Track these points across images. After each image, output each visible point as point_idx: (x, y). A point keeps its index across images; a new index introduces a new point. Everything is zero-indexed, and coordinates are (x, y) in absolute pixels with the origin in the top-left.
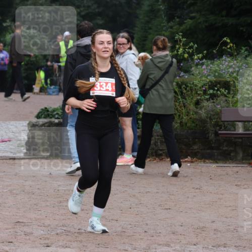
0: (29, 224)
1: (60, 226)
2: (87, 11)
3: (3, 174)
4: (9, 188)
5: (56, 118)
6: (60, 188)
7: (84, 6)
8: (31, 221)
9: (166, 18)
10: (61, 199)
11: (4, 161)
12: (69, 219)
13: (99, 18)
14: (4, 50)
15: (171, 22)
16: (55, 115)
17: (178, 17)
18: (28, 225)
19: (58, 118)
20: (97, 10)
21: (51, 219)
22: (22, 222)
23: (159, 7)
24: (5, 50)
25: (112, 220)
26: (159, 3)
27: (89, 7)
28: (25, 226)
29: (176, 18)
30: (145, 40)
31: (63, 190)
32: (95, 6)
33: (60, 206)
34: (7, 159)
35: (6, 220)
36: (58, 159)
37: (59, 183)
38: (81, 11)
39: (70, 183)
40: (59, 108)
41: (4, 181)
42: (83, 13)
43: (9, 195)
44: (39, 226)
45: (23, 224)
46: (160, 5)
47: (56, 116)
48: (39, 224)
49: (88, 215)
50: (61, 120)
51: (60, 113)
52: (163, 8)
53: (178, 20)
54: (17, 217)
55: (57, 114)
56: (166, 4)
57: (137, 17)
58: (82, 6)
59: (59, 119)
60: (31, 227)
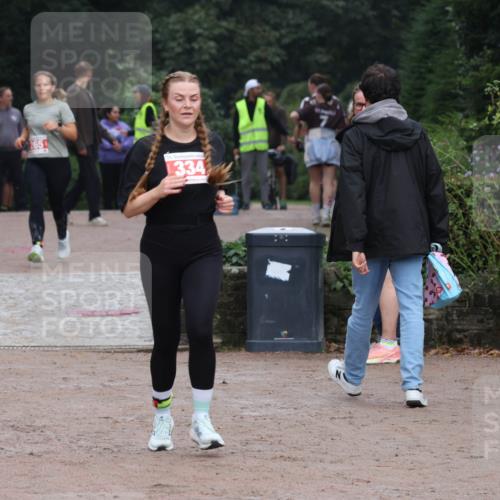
0: (182, 489)
1: (248, 495)
2: (294, 36)
3: (124, 383)
4: (139, 413)
5: (233, 265)
6: (246, 413)
7: (288, 26)
8: (185, 484)
9: (463, 48)
10: (249, 437)
11: (126, 354)
12: (266, 478)
13: (319, 49)
14: (120, 119)
15: (476, 57)
16: (231, 257)
17: (490, 46)
18: (179, 492)
19: (237, 264)
20: (316, 34)
21: (227, 479)
22: (168, 486)
23: (448, 25)
24: (124, 120)
25: (358, 480)
26: (449, 18)
27: (298, 26)
28: (173, 492)
29: (485, 48)
30: (419, 96)
31: (251, 416)
32: (313, 24)
33: (247, 450)
34: (131, 352)
35: (132, 482)
36: (240, 350)
37: (244, 402)
38: (282, 36)
39: (268, 401)
40: (239, 242)
41: (125, 397)
42: (286, 41)
43: (138, 429)
44: (202, 493)
45: (168, 490)
46: (451, 21)
47: (234, 260)
48: (202, 489)
49: (307, 470)
50: (245, 268)
51: (242, 254)
52: (457, 28)
53: (489, 52)
54: (156, 475)
55: (236, 254)
56: (463, 18)
57: (401, 47)
58: (284, 24)
59: (240, 265)
60: (186, 495)
